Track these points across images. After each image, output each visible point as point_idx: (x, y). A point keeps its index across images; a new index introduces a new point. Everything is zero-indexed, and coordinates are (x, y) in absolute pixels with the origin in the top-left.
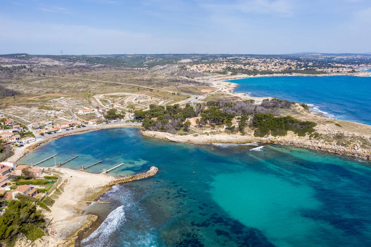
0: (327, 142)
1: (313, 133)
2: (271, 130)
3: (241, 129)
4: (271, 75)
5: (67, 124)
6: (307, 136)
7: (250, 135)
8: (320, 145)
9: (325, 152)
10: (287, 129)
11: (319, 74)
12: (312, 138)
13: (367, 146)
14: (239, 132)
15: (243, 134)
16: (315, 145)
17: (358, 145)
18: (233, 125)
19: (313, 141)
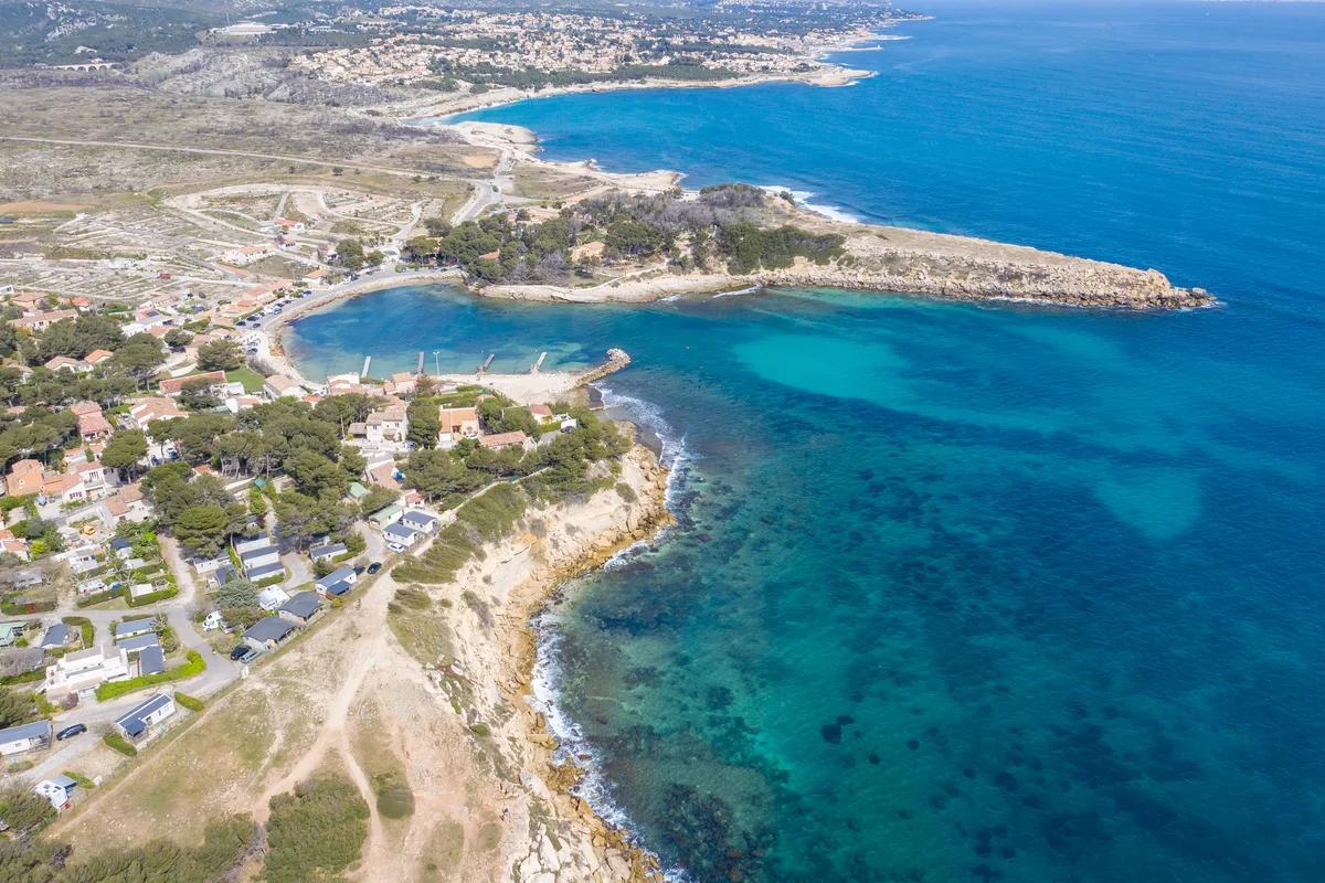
0: (870, 272)
1: (842, 257)
2: (762, 257)
3: (699, 262)
4: (586, 88)
5: (265, 291)
6: (833, 264)
7: (719, 273)
8: (861, 278)
9: (871, 290)
10: (794, 252)
11: (720, 79)
12: (843, 267)
13: (938, 271)
14: (696, 268)
15: (706, 271)
16: (852, 279)
17: (924, 270)
18: (681, 256)
19: (847, 273)
